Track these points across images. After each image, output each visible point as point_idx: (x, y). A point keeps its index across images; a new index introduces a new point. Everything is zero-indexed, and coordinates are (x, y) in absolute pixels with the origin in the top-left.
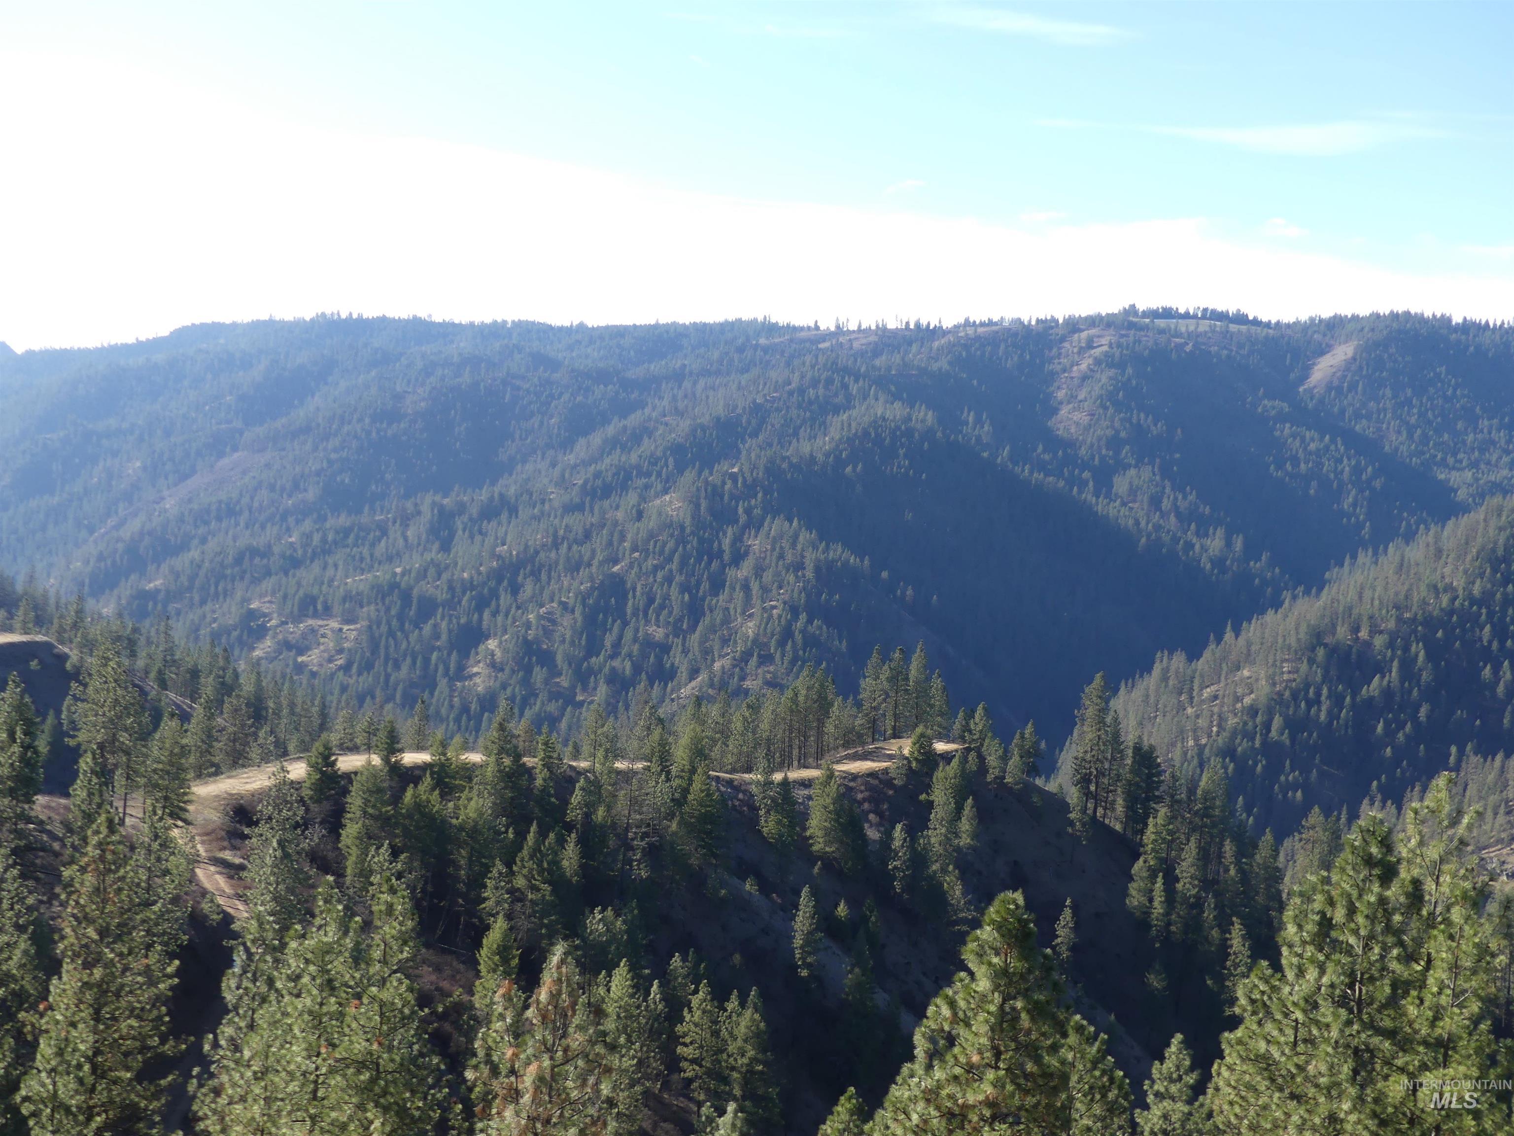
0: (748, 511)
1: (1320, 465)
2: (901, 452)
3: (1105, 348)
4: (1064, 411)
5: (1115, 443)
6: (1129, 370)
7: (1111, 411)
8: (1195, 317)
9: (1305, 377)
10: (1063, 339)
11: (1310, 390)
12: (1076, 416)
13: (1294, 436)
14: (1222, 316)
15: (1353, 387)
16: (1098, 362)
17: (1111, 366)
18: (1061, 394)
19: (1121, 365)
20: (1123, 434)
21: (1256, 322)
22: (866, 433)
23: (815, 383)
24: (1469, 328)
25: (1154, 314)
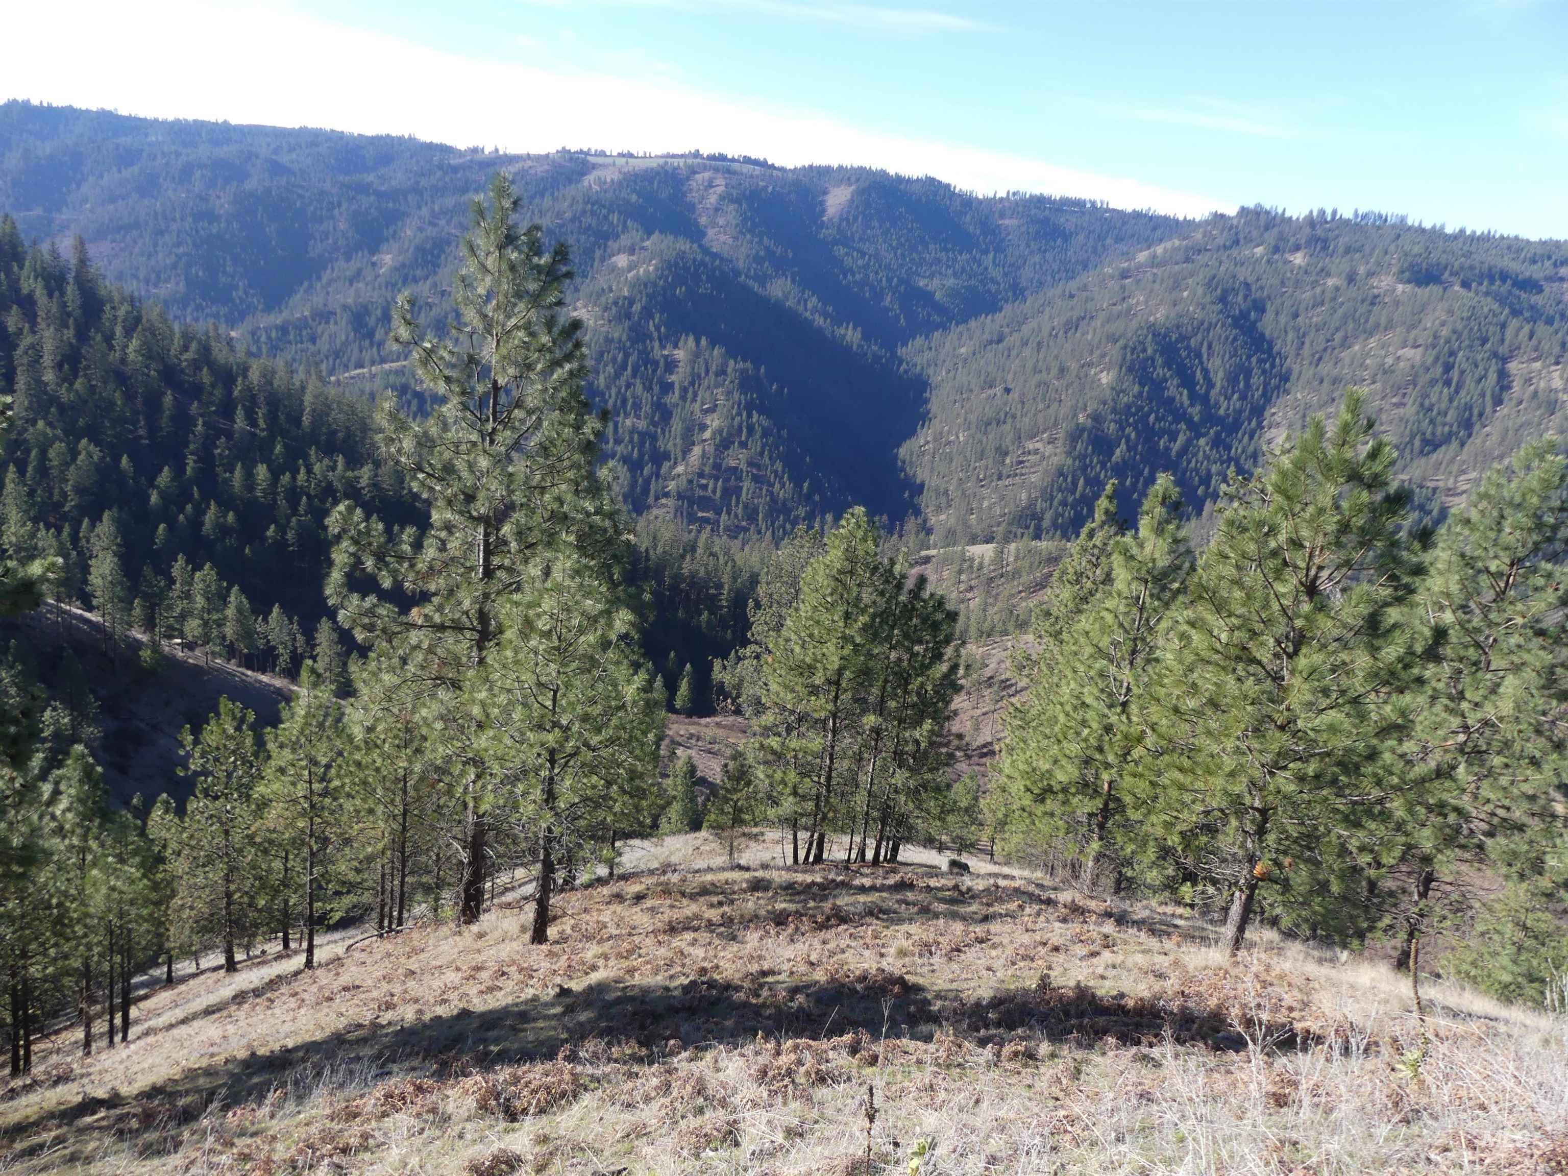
0: (658, 328)
1: (867, 275)
2: (704, 277)
3: (722, 188)
4: (711, 232)
5: (758, 260)
6: (744, 206)
7: (748, 236)
8: (738, 161)
9: (823, 211)
10: (688, 179)
11: (831, 220)
12: (723, 238)
13: (847, 254)
14: (756, 162)
15: (855, 219)
16: (722, 198)
17: (732, 201)
18: (703, 220)
19: (737, 201)
20: (762, 253)
21: (772, 167)
22: (676, 264)
23: (584, 212)
24: (899, 179)
25: (712, 158)
